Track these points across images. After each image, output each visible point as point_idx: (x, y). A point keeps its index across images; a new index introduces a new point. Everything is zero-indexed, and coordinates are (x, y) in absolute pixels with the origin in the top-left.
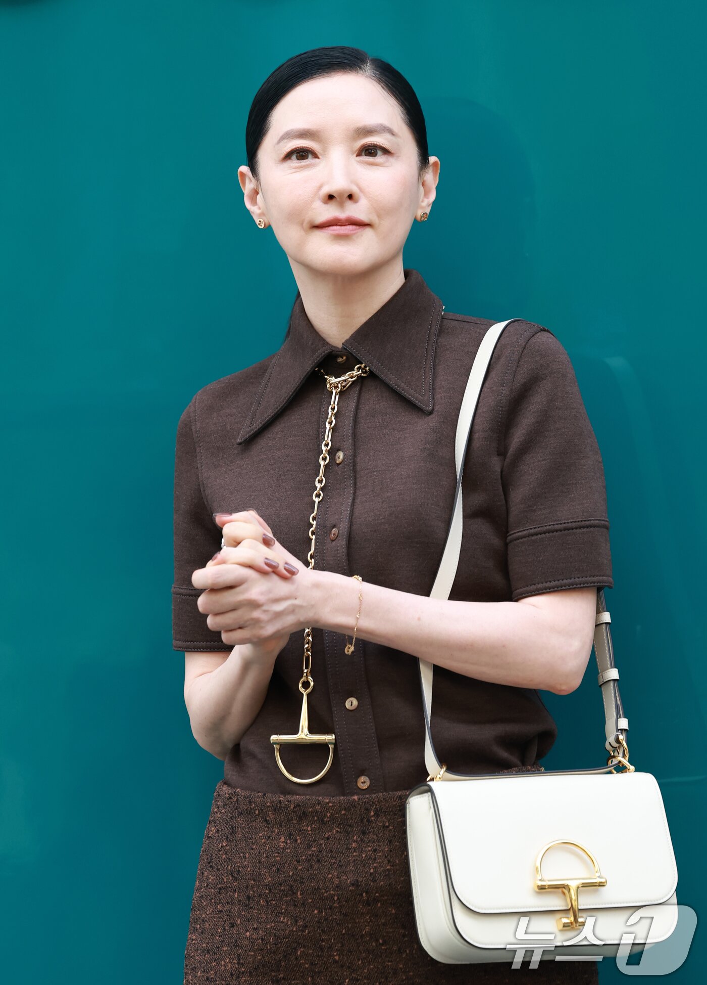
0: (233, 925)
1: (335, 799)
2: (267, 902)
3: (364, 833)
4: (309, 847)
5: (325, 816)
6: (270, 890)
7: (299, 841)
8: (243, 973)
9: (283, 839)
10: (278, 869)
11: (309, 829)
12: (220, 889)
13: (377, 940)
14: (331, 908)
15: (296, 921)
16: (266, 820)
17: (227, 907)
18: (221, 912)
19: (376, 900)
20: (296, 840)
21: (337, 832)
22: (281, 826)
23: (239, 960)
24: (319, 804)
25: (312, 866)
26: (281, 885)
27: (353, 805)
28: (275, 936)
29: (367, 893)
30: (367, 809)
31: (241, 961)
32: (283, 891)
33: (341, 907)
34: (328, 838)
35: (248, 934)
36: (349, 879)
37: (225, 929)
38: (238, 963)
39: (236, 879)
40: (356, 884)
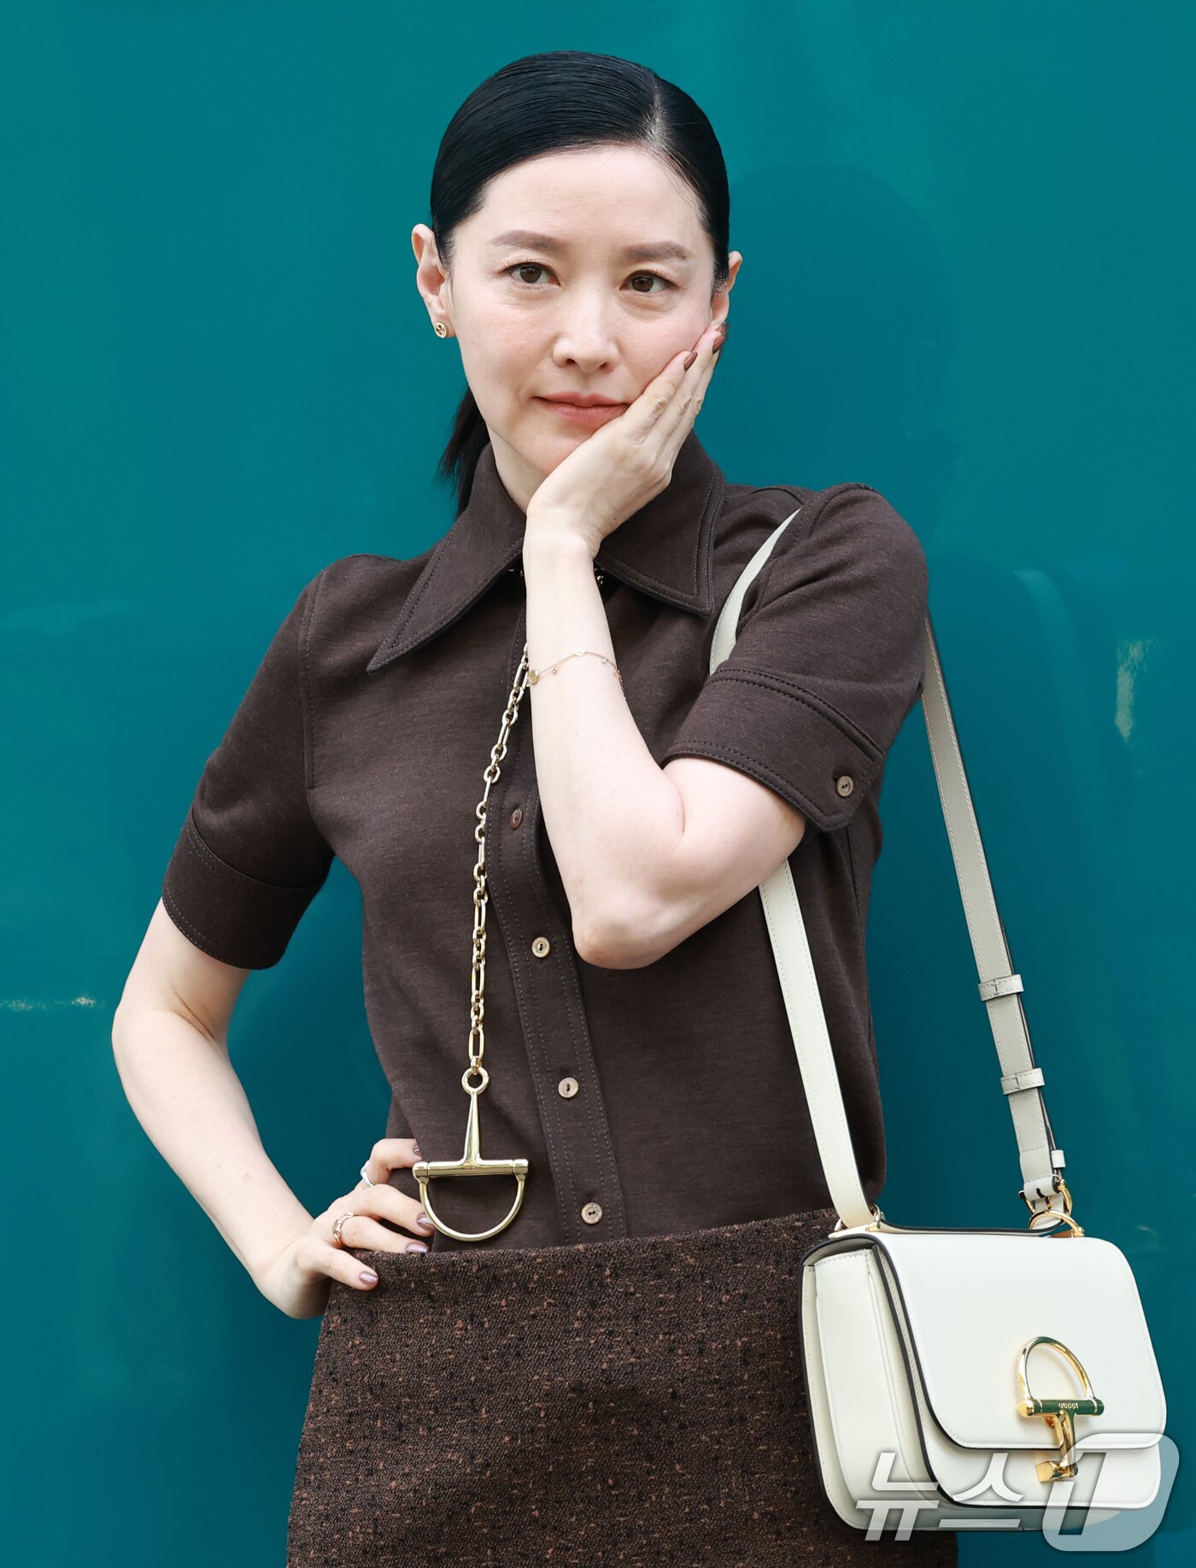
0: (370, 1473)
1: (546, 1251)
2: (430, 1429)
3: (593, 1305)
4: (503, 1333)
5: (530, 1279)
6: (436, 1410)
7: (486, 1325)
8: (382, 1548)
9: (460, 1324)
10: (452, 1375)
11: (503, 1303)
12: (351, 1415)
13: (605, 1481)
14: (532, 1431)
15: (473, 1457)
16: (430, 1297)
17: (363, 1444)
18: (351, 1452)
19: (608, 1414)
20: (482, 1324)
21: (550, 1303)
22: (456, 1303)
23: (376, 1527)
24: (520, 1260)
25: (507, 1364)
26: (455, 1399)
27: (577, 1259)
28: (436, 1484)
29: (595, 1402)
30: (598, 1266)
31: (380, 1529)
32: (459, 1409)
33: (549, 1428)
34: (534, 1317)
35: (393, 1484)
36: (566, 1380)
37: (357, 1480)
38: (375, 1533)
39: (377, 1398)
40: (578, 1388)
